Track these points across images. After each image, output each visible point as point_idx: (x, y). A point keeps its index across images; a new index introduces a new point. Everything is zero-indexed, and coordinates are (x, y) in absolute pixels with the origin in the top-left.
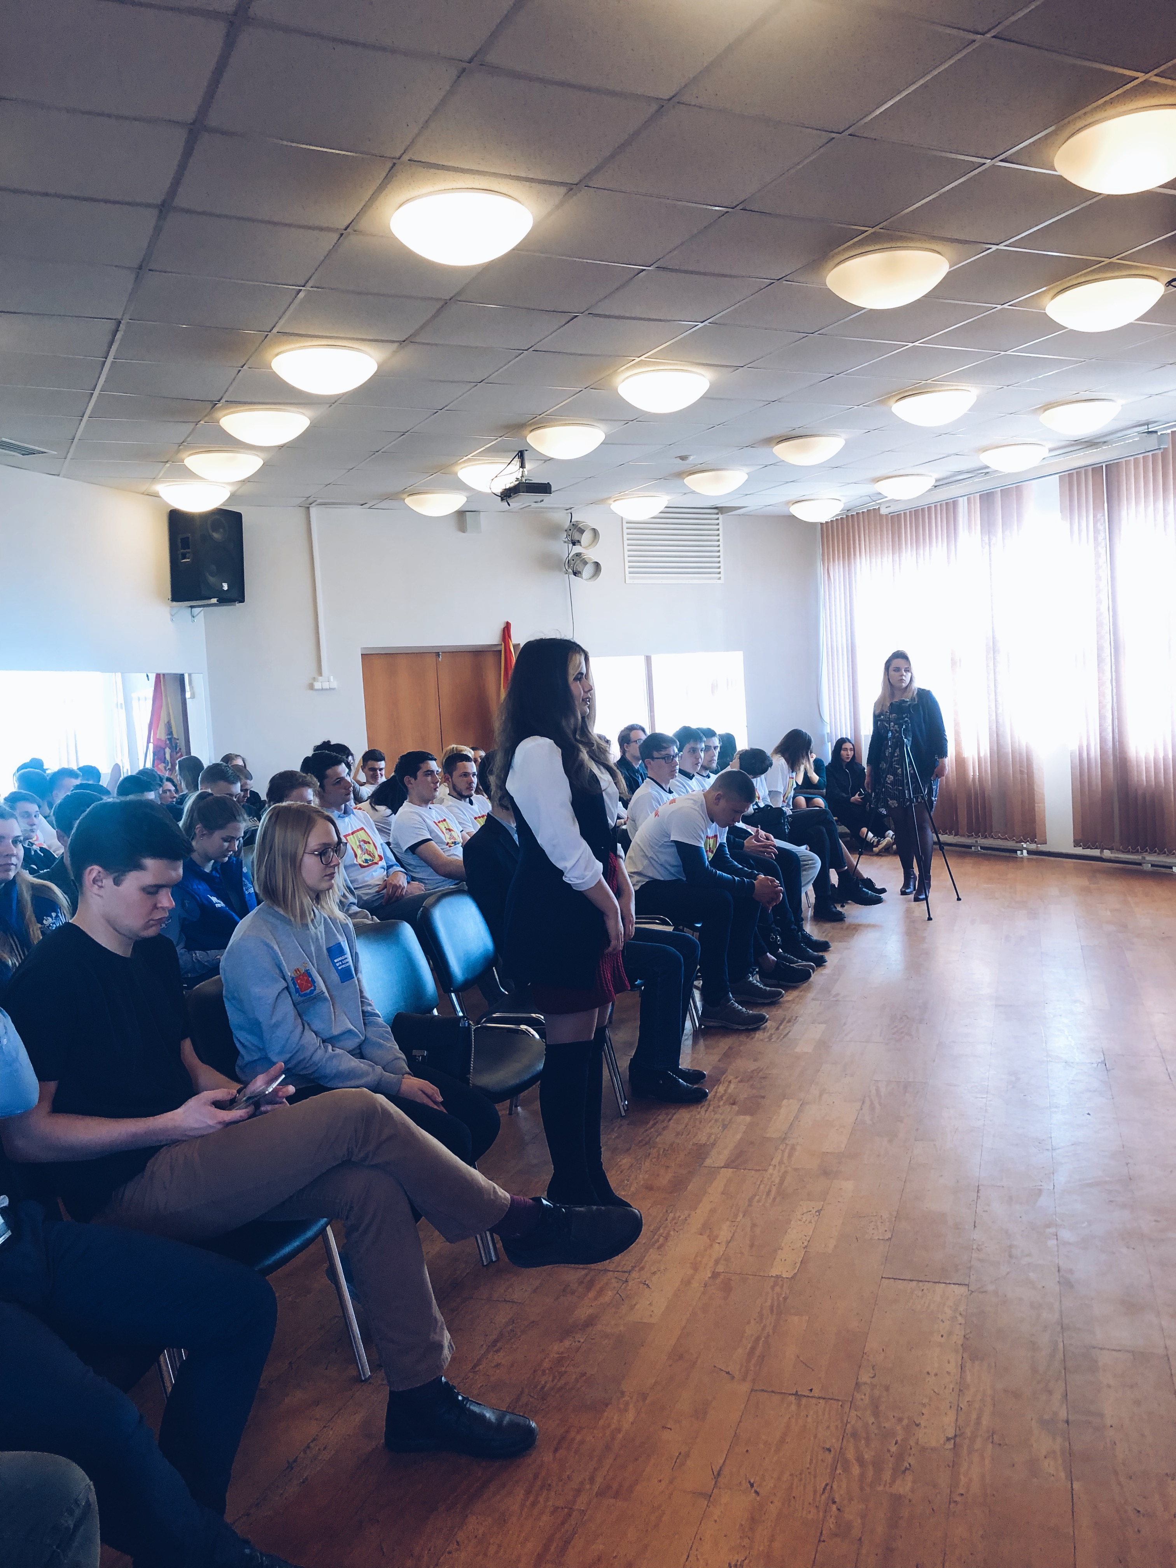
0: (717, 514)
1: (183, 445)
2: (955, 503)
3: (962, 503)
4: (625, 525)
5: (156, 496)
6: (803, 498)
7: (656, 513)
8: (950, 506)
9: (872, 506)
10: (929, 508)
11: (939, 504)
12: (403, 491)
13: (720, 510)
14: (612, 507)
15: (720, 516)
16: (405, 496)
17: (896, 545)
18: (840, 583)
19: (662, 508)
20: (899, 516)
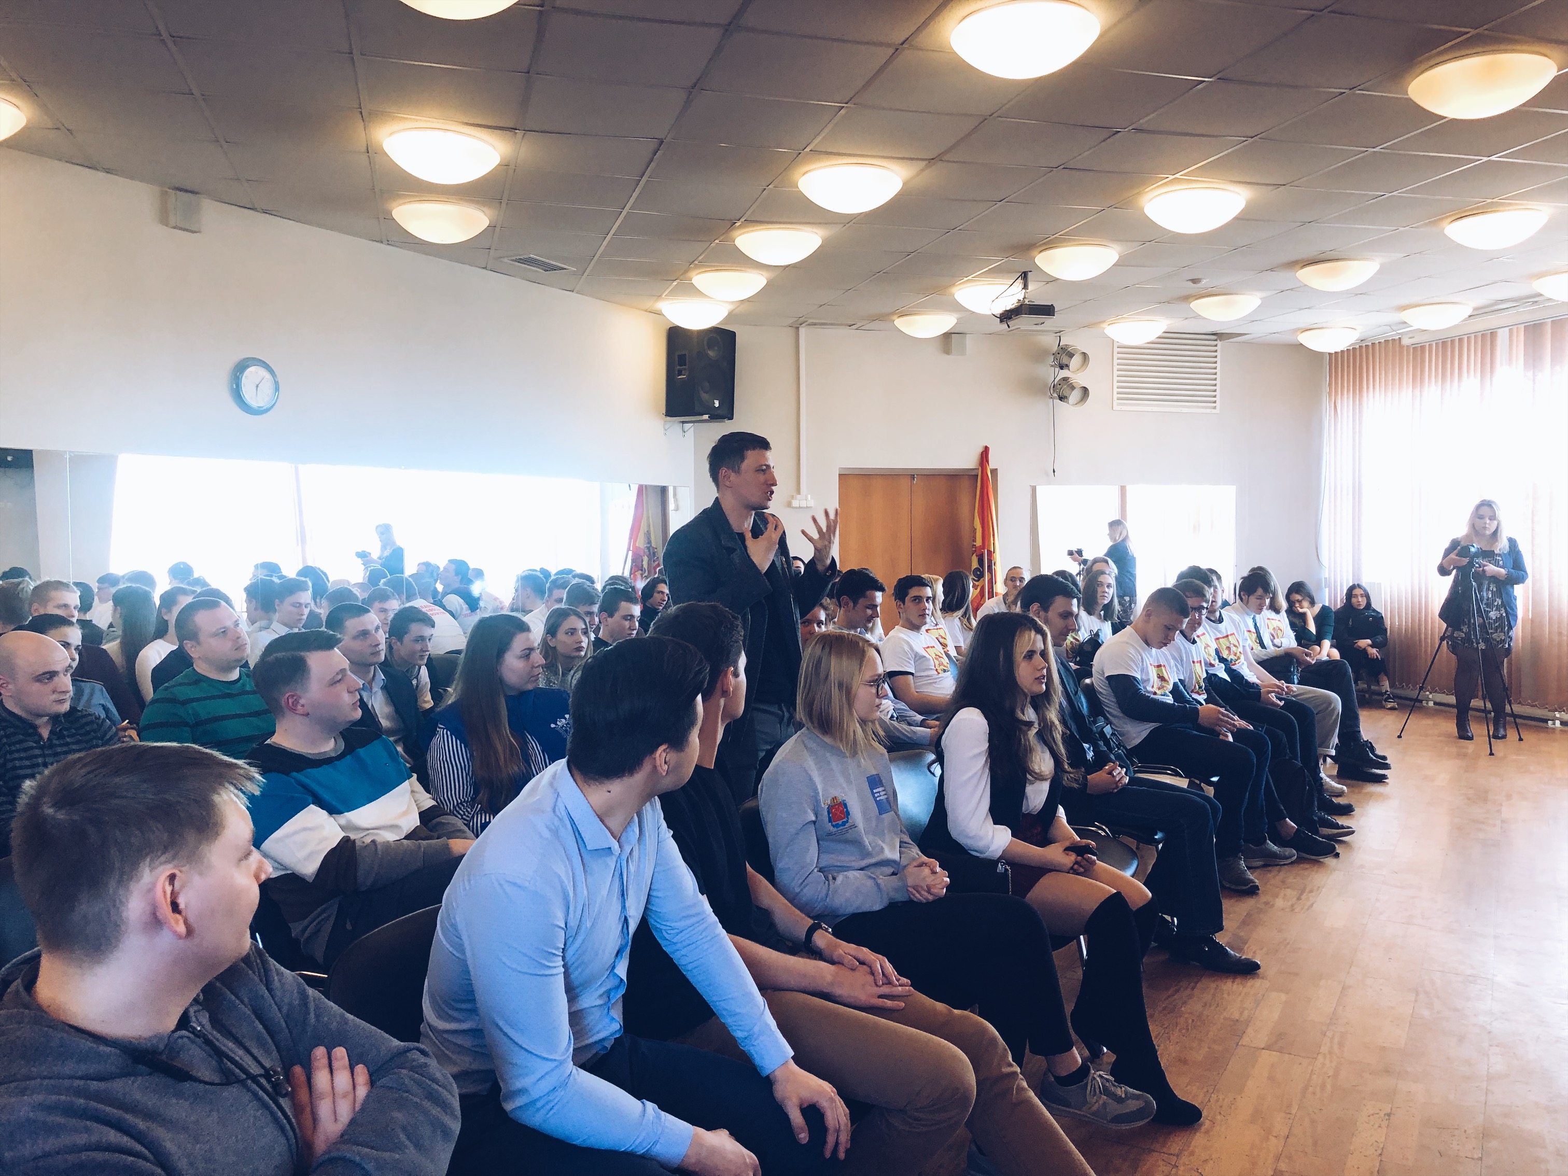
0: (1216, 340)
1: (694, 263)
2: (1493, 334)
3: (1503, 335)
4: (1116, 350)
5: (659, 313)
6: (1315, 326)
7: (1153, 338)
8: (1489, 338)
9: (1391, 335)
10: (1461, 340)
11: (1473, 335)
12: (893, 313)
13: (1219, 336)
14: (1106, 331)
15: (1218, 342)
16: (895, 317)
17: (1418, 378)
18: (1348, 417)
19: (1160, 333)
20: (1423, 348)
